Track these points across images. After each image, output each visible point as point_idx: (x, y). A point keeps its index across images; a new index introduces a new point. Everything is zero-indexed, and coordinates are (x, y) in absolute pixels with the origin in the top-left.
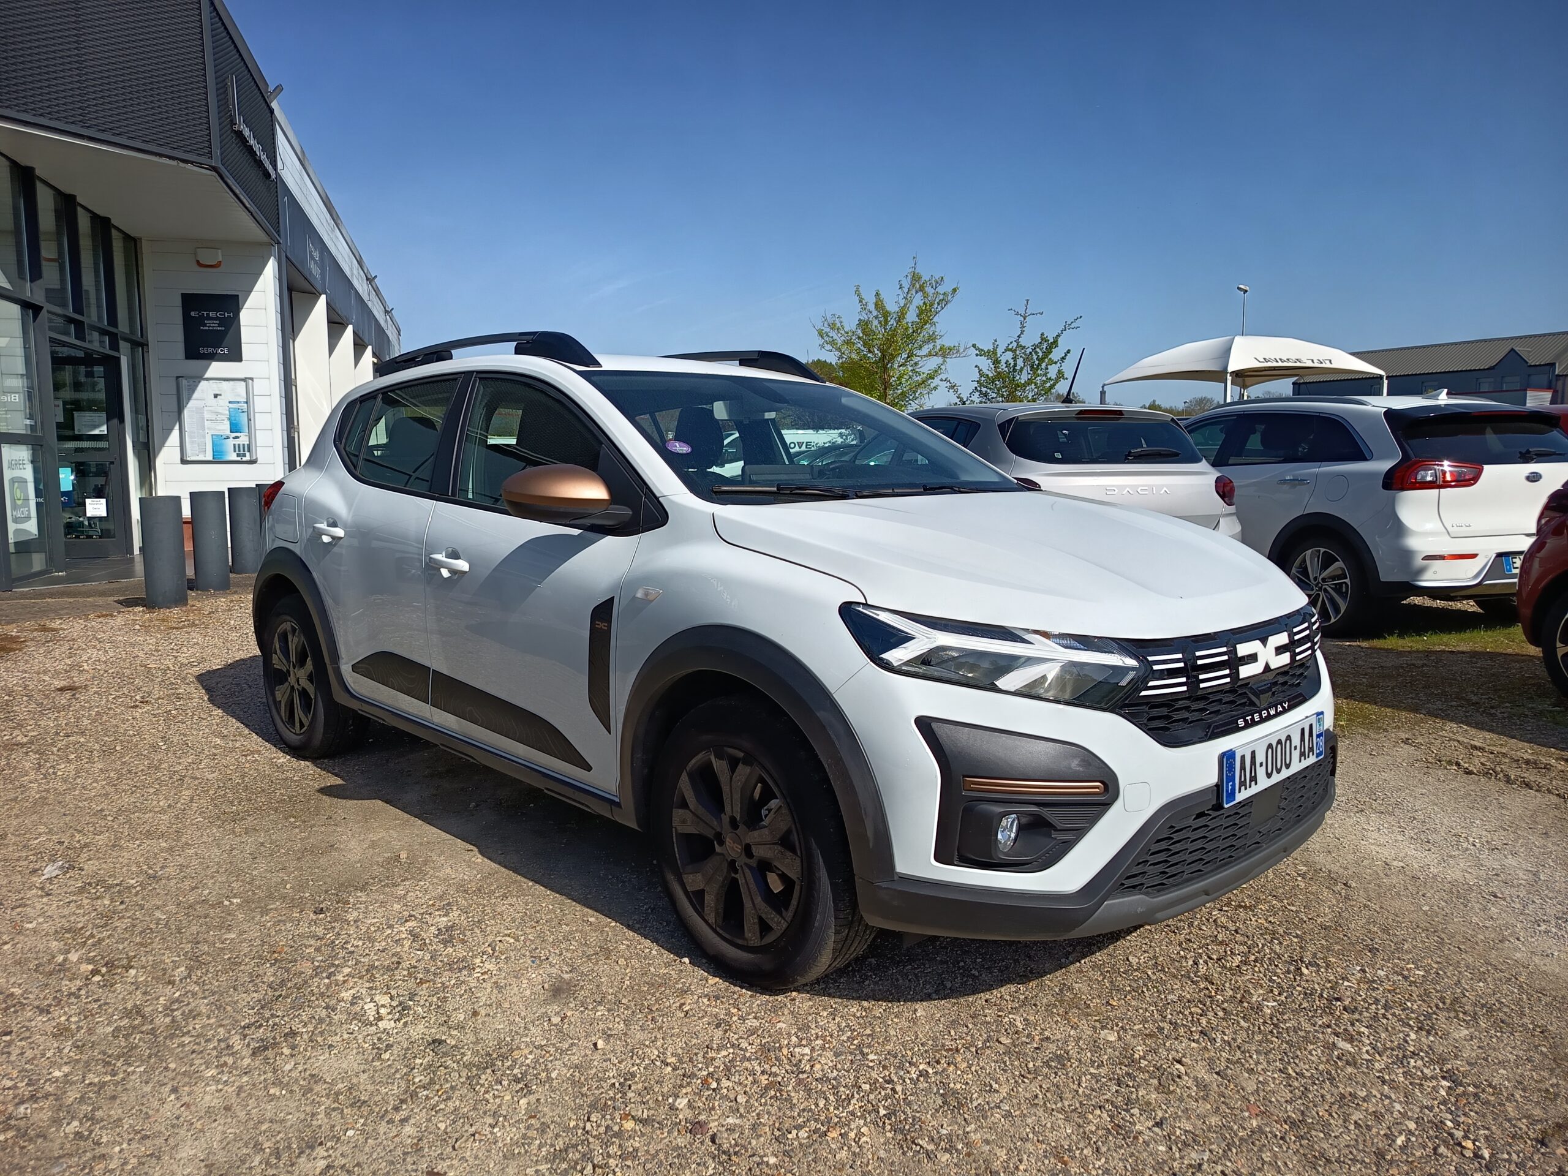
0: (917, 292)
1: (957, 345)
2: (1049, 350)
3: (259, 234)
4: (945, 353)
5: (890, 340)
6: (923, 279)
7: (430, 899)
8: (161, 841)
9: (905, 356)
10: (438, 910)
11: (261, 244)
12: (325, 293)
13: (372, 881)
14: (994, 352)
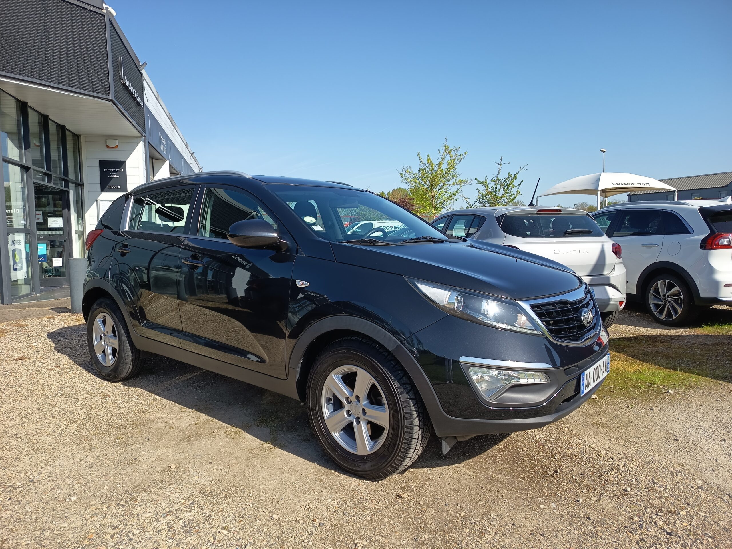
0: (447, 154)
1: (466, 179)
2: (512, 181)
3: (136, 133)
4: (461, 183)
5: (435, 177)
6: (450, 149)
7: (183, 499)
8: (43, 455)
9: (442, 185)
10: (186, 507)
11: (137, 137)
12: (169, 160)
13: (152, 484)
14: (486, 183)
